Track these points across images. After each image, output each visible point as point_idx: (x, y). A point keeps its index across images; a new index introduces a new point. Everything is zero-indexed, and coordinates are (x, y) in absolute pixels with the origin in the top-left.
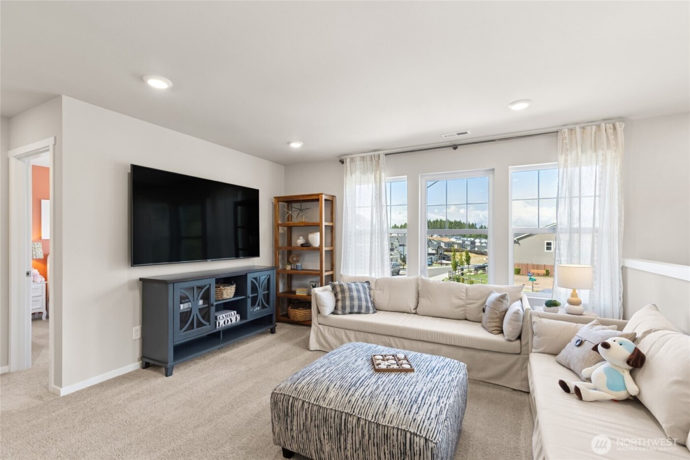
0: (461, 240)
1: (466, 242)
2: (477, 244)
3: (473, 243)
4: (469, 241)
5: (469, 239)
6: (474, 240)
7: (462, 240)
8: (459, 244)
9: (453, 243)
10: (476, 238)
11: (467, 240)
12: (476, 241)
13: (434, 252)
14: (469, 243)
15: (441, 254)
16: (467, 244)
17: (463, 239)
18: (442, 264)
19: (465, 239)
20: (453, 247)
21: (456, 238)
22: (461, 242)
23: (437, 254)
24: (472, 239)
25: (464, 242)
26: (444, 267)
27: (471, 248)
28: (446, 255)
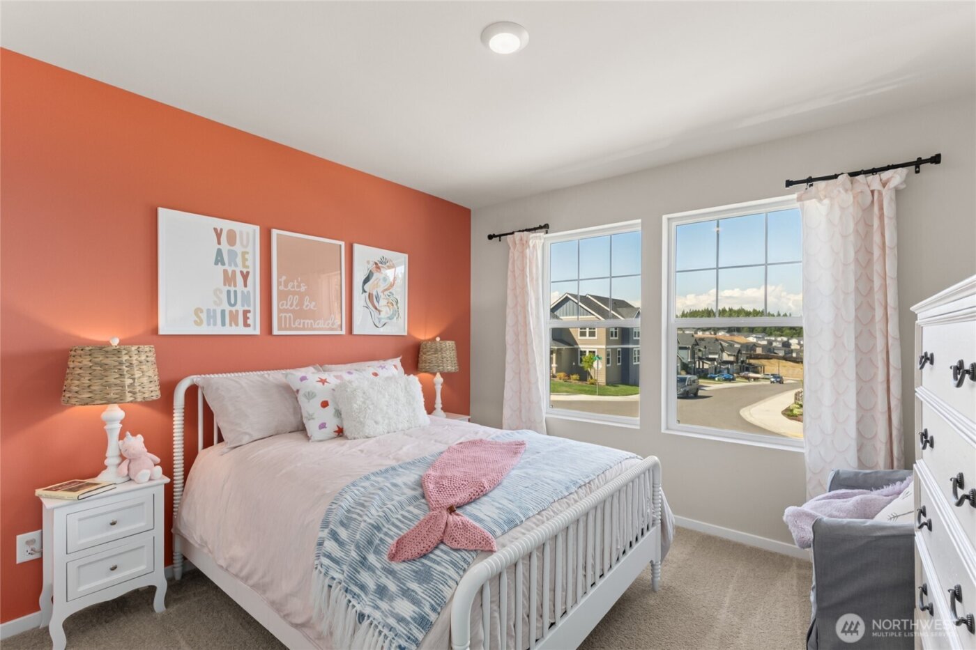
0: (764, 340)
1: (774, 344)
2: (793, 347)
3: (786, 345)
4: (779, 341)
5: (779, 339)
6: (788, 340)
7: (767, 340)
8: (763, 347)
9: (755, 346)
10: (792, 337)
11: (776, 341)
12: (791, 341)
13: (732, 359)
14: (780, 345)
15: (742, 362)
16: (775, 347)
17: (768, 338)
18: (748, 378)
19: (773, 338)
20: (755, 351)
21: (756, 337)
22: (765, 343)
23: (737, 362)
24: (785, 339)
25: (770, 343)
26: (753, 383)
27: (785, 354)
28: (750, 364)
